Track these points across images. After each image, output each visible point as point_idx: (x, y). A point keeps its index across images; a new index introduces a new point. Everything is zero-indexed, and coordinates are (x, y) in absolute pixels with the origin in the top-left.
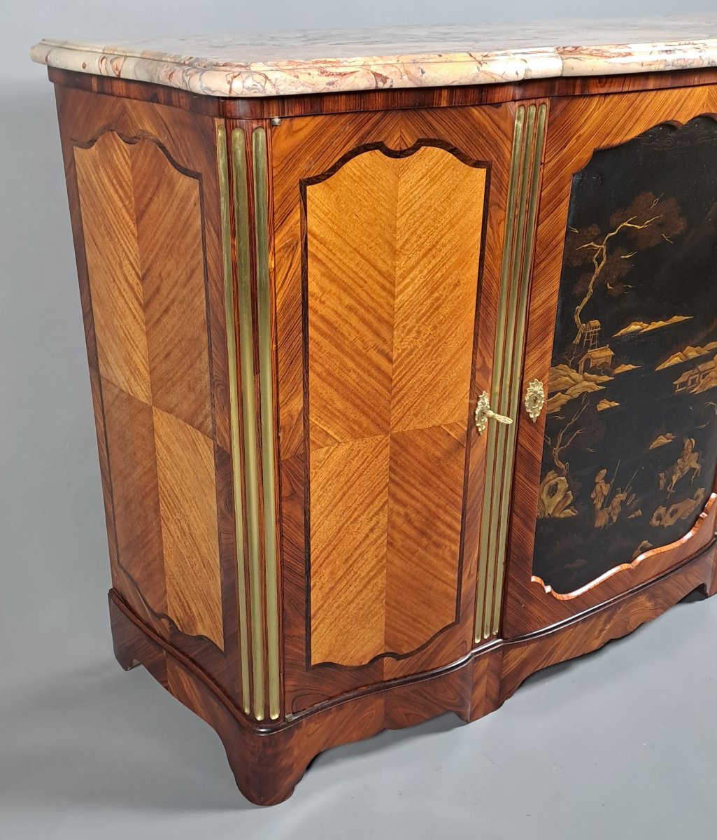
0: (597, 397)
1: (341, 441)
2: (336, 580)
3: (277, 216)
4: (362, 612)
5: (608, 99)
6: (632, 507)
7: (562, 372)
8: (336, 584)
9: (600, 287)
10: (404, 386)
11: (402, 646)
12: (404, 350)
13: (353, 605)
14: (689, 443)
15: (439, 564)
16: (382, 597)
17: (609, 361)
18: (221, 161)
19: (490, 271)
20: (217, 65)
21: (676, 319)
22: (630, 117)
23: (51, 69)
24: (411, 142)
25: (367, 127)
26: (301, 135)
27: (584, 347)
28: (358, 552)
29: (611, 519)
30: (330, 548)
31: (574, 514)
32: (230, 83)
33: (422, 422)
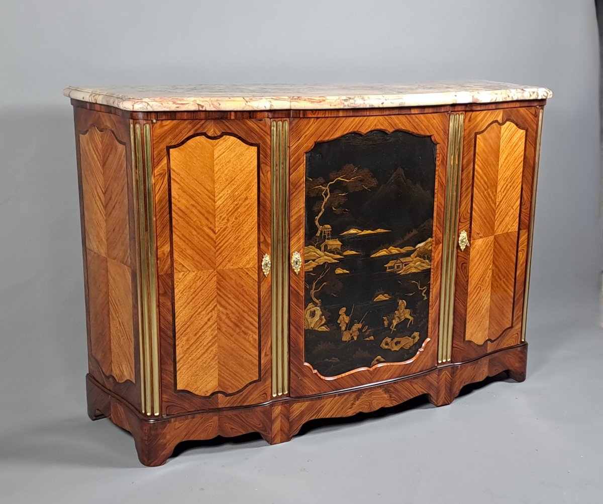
0: (334, 266)
1: (190, 270)
2: (190, 344)
3: (155, 161)
4: (205, 365)
5: (319, 120)
6: (367, 334)
7: (311, 250)
8: (190, 346)
9: (328, 208)
10: (222, 246)
11: (228, 389)
12: (221, 228)
13: (200, 360)
14: (402, 303)
15: (247, 344)
16: (216, 358)
17: (339, 247)
18: (132, 137)
19: (264, 194)
20: (130, 99)
21: (379, 230)
22: (332, 128)
23: (72, 99)
24: (219, 133)
25: (198, 126)
26: (166, 128)
27: (323, 238)
28: (202, 331)
29: (352, 338)
30: (187, 326)
31: (327, 330)
32: (133, 105)
33: (232, 265)
